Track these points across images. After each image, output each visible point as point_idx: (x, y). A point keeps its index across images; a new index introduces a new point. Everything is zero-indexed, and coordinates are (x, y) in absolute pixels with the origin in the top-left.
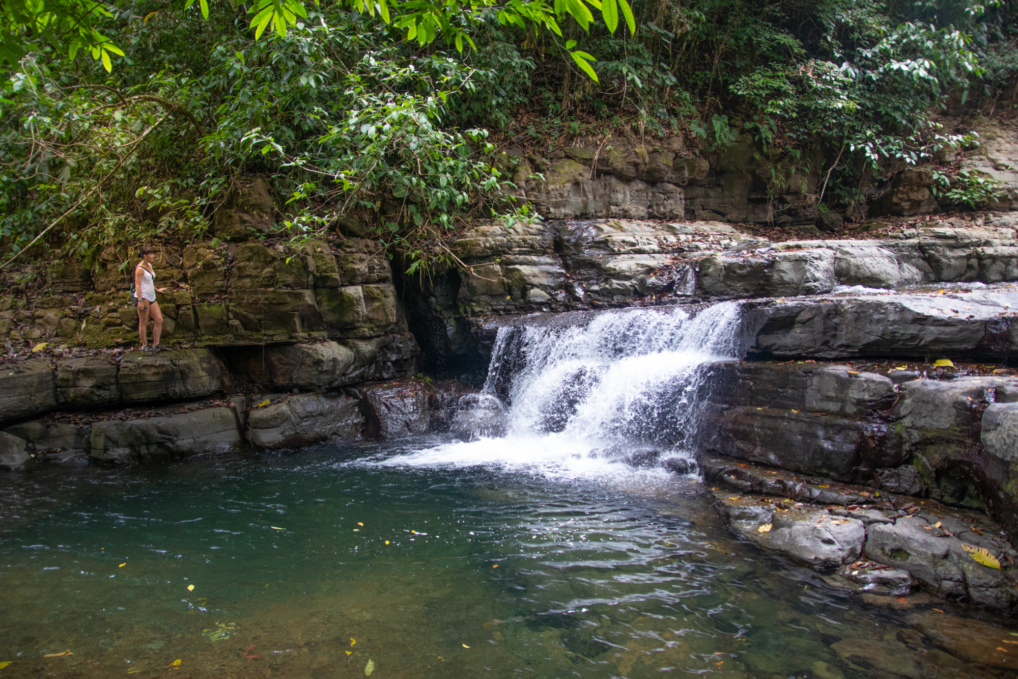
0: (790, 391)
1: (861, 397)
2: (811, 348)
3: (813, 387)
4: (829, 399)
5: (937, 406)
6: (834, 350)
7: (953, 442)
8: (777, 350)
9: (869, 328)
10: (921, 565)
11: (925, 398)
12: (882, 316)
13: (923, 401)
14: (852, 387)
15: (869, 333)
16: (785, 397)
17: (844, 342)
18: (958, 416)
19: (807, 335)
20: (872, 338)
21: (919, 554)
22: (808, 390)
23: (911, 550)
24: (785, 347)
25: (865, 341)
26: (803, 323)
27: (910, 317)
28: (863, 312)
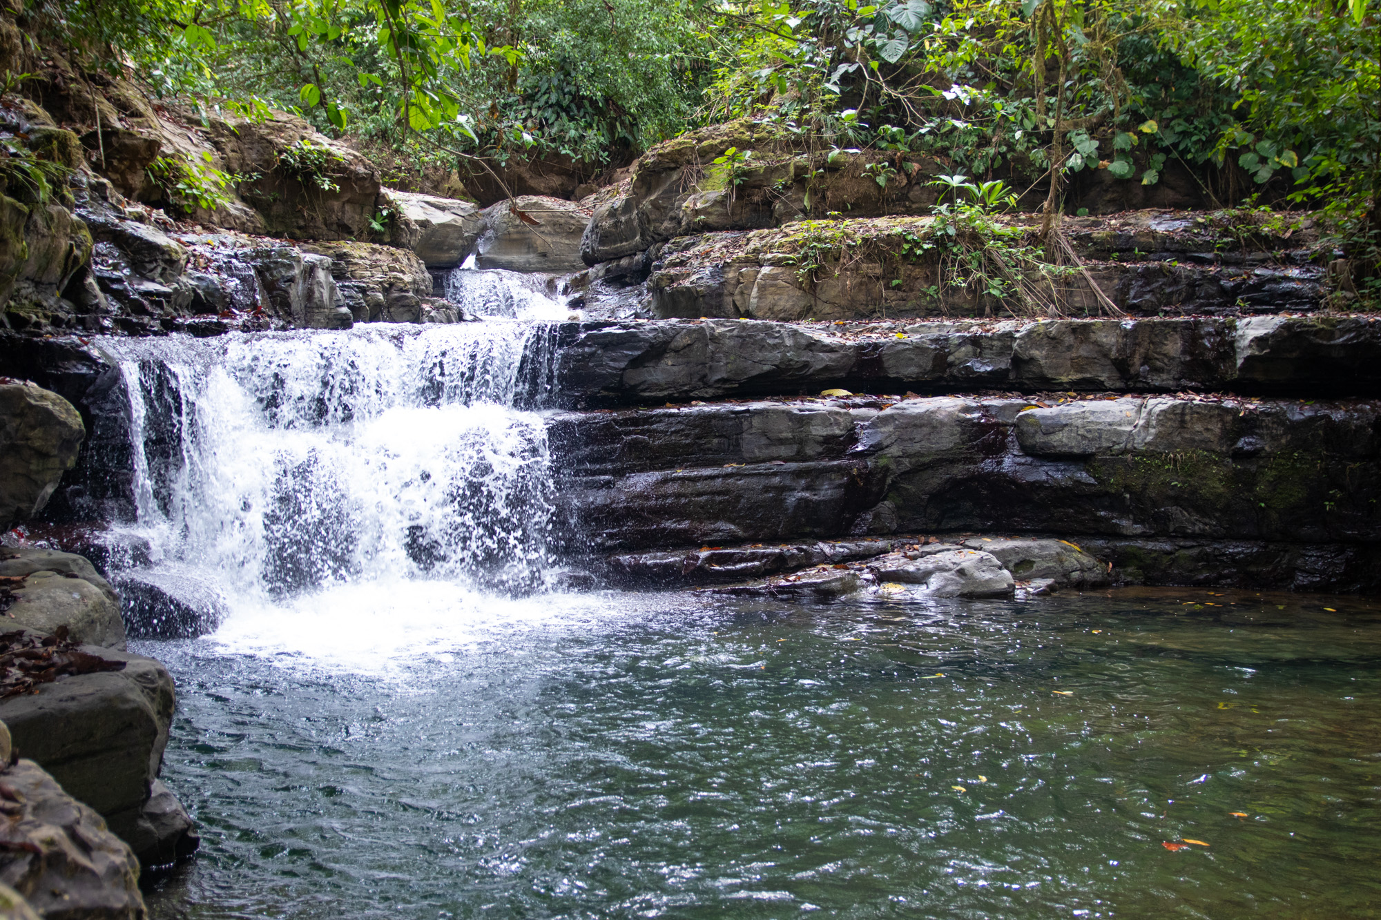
0: (716, 441)
1: (830, 433)
2: (685, 385)
3: (754, 430)
4: (782, 442)
5: (934, 427)
6: (710, 386)
7: (959, 461)
8: (644, 390)
9: (759, 355)
10: (1049, 568)
11: (918, 422)
12: (777, 341)
13: (915, 425)
14: (813, 422)
15: (760, 362)
16: (709, 449)
17: (725, 376)
18: (963, 433)
19: (681, 367)
20: (766, 368)
21: (1043, 558)
22: (745, 435)
23: (1035, 557)
24: (656, 386)
25: (755, 373)
26: (676, 351)
27: (804, 342)
28: (750, 336)
